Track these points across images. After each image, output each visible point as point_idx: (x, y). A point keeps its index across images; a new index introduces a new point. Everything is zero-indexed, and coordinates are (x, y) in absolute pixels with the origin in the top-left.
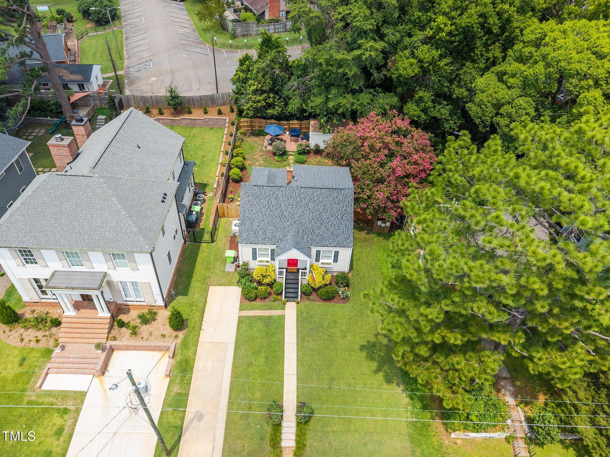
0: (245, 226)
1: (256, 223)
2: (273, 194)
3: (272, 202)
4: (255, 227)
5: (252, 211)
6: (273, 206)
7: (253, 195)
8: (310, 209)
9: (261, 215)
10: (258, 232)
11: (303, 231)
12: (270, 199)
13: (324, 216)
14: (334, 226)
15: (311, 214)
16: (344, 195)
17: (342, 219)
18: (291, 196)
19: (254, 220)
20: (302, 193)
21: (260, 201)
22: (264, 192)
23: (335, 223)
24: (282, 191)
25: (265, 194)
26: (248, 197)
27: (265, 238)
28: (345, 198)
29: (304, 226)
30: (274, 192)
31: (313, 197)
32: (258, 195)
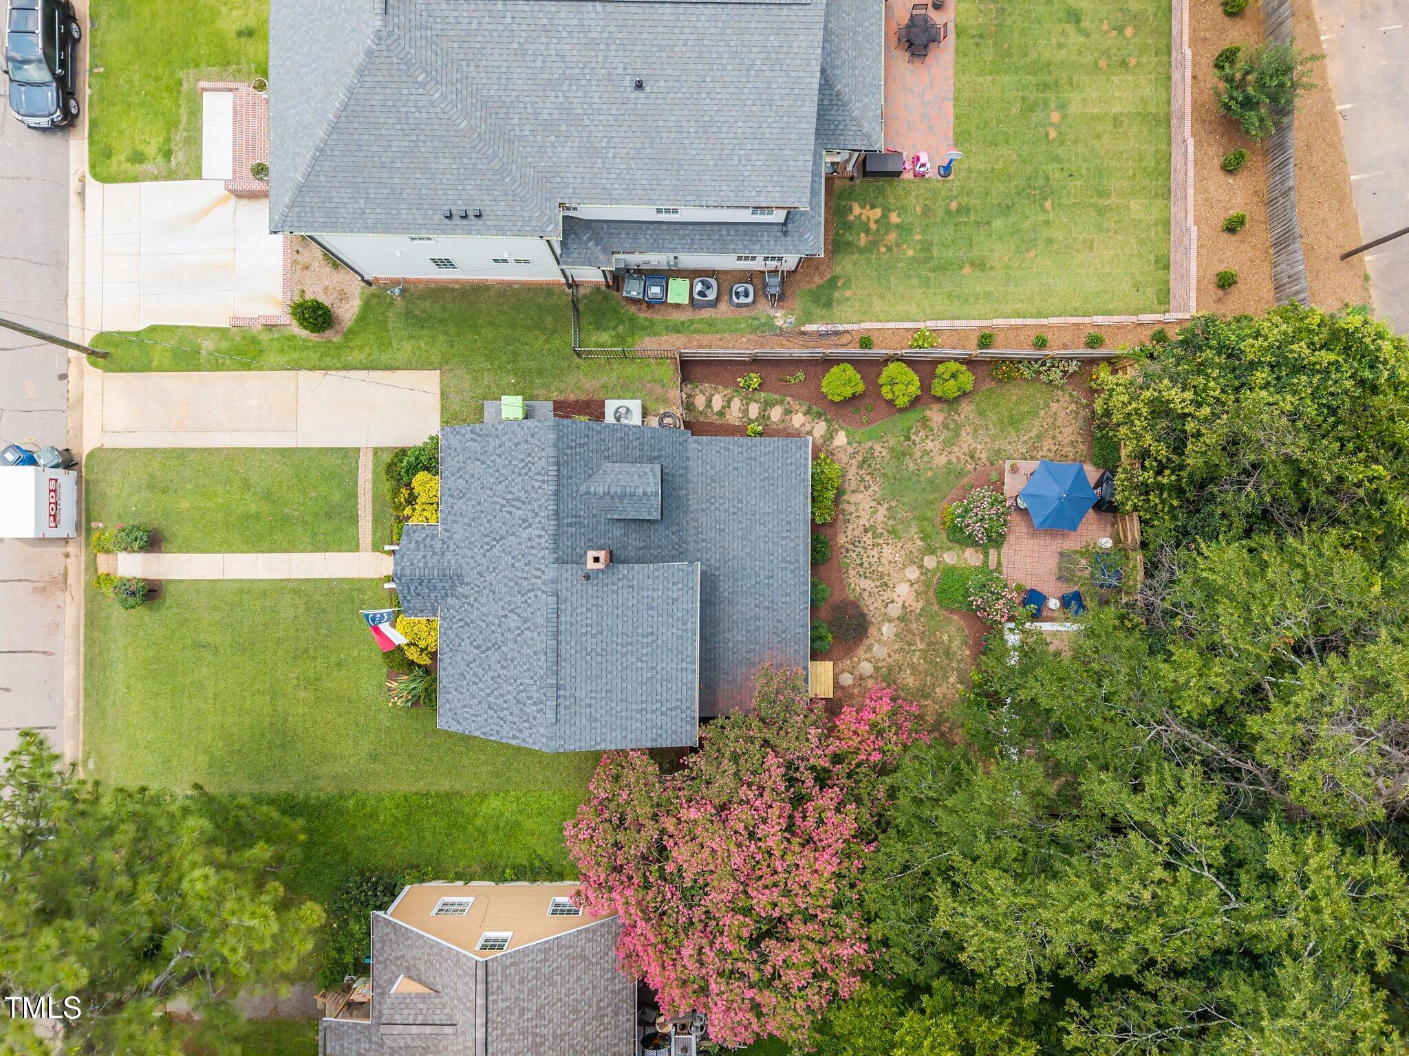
0: (473, 440)
1: (477, 468)
2: (533, 510)
3: (518, 508)
4: (470, 467)
5: (500, 456)
6: (510, 513)
7: (529, 455)
8: (506, 616)
9: (492, 480)
10: (461, 477)
11: (466, 597)
12: (523, 503)
13: (494, 656)
14: (475, 683)
15: (497, 621)
16: (535, 718)
17: (490, 708)
18: (529, 563)
19: (483, 463)
20: (536, 596)
21: (520, 475)
22: (537, 484)
23: (481, 685)
24: (540, 537)
25: (533, 487)
26: (526, 442)
27: (452, 496)
28: (528, 721)
29: (476, 599)
30: (537, 515)
31: (528, 629)
32: (530, 470)
